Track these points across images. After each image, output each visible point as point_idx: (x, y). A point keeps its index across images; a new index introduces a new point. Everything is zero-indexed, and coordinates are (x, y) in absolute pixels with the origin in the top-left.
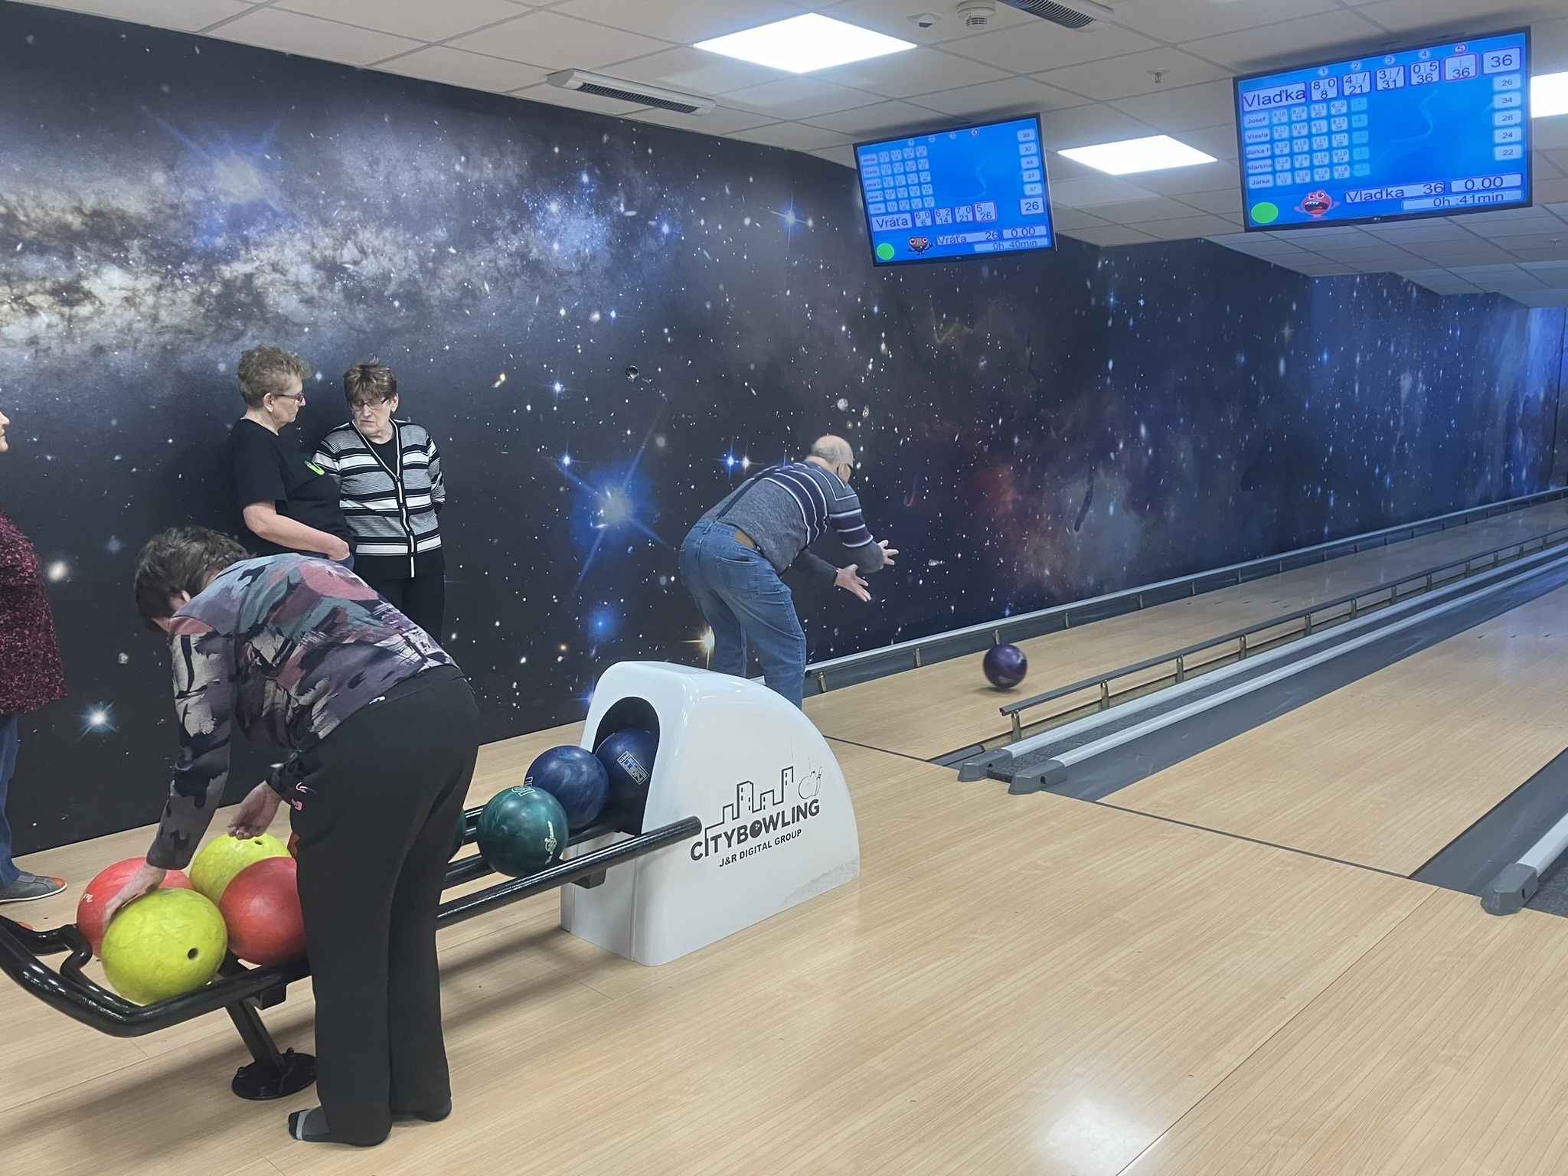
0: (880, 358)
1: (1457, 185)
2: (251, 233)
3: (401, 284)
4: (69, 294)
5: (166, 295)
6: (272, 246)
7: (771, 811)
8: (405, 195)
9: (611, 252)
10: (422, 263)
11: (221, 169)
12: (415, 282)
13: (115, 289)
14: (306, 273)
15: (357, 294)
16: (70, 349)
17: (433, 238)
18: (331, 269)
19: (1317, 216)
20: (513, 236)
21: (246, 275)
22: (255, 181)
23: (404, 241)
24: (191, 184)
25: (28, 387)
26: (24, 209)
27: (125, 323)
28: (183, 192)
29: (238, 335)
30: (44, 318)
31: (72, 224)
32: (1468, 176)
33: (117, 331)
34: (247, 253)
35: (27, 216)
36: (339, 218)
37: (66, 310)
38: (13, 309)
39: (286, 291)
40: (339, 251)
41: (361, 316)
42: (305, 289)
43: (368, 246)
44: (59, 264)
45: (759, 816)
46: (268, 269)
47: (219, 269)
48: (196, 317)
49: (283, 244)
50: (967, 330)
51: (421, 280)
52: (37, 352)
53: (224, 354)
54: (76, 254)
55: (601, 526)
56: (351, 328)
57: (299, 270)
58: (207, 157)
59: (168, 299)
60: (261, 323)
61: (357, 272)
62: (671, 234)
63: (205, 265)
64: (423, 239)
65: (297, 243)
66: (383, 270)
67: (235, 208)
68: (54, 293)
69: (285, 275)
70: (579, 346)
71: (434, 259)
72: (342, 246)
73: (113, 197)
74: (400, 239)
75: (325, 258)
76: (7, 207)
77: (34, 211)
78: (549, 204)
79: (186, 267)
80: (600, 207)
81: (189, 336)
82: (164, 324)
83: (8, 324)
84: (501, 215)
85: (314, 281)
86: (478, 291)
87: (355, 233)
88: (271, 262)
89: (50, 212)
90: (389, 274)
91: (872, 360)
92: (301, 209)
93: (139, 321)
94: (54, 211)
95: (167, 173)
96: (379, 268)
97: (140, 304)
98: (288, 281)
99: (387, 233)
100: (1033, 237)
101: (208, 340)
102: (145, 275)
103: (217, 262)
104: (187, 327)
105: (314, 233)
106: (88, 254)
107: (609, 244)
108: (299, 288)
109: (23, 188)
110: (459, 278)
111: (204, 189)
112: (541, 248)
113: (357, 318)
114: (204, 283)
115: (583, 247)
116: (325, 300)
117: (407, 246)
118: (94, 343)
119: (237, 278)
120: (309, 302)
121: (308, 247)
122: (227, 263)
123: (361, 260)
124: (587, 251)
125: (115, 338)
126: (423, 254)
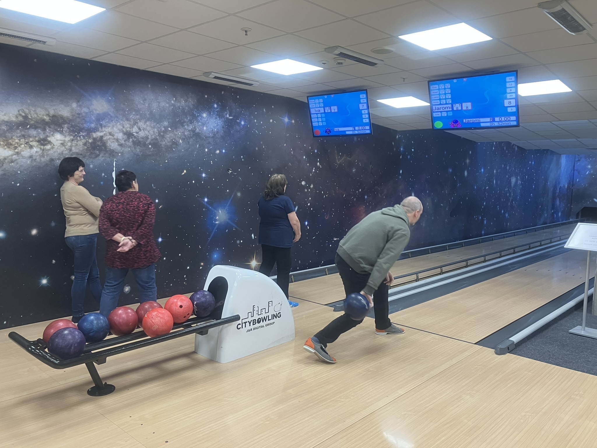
0: (317, 168)
1: (497, 119)
2: (103, 123)
3: (152, 140)
4: (43, 142)
5: (74, 142)
6: (110, 127)
7: (264, 315)
8: (154, 111)
9: (224, 131)
10: (159, 133)
11: (94, 102)
12: (156, 139)
13: (58, 140)
14: (120, 136)
15: (137, 143)
16: (43, 159)
17: (163, 125)
18: (129, 135)
20: (190, 125)
21: (101, 136)
22: (105, 106)
23: (153, 126)
24: (85, 107)
25: (29, 172)
26: (31, 114)
27: (61, 151)
28: (82, 109)
29: (97, 156)
30: (35, 149)
31: (46, 119)
32: (500, 116)
33: (58, 154)
34: (101, 129)
35: (31, 117)
36: (132, 118)
37: (42, 147)
38: (25, 146)
39: (114, 142)
40: (132, 129)
41: (138, 150)
42: (120, 141)
43: (141, 127)
44: (41, 132)
45: (260, 317)
46: (108, 134)
47: (92, 134)
48: (83, 150)
49: (113, 126)
50: (348, 158)
51: (159, 139)
52: (32, 160)
53: (92, 162)
54: (46, 129)
55: (217, 222)
56: (134, 154)
57: (118, 135)
58: (90, 98)
59: (75, 144)
60: (105, 152)
61: (137, 136)
62: (245, 125)
63: (87, 133)
64: (160, 125)
65: (118, 126)
66: (146, 135)
67: (98, 114)
68: (38, 141)
69: (113, 136)
70: (211, 162)
71: (164, 132)
72: (133, 127)
73: (60, 111)
74: (152, 125)
75: (127, 131)
76: (25, 113)
77: (34, 115)
78: (203, 114)
79: (81, 133)
80: (220, 115)
81: (81, 156)
82: (73, 152)
83: (23, 151)
84: (187, 118)
85: (123, 138)
86: (178, 143)
87: (137, 123)
88: (109, 132)
89: (39, 116)
90: (148, 136)
91: (314, 168)
92: (120, 115)
93: (65, 151)
94: (40, 115)
95: (77, 103)
96: (145, 135)
97: (66, 145)
98: (114, 139)
99: (148, 123)
100: (365, 130)
101: (87, 157)
102: (68, 136)
103: (92, 132)
104: (80, 153)
105: (124, 123)
106: (50, 129)
107: (223, 127)
108: (118, 141)
109: (31, 108)
110: (172, 138)
111: (89, 108)
112: (200, 129)
113: (137, 151)
114: (87, 139)
115: (214, 128)
116: (126, 144)
117: (154, 127)
118: (51, 158)
119: (98, 137)
120: (121, 145)
121: (122, 127)
122: (95, 132)
123: (139, 132)
124: (215, 130)
125: (57, 156)
126: (159, 130)
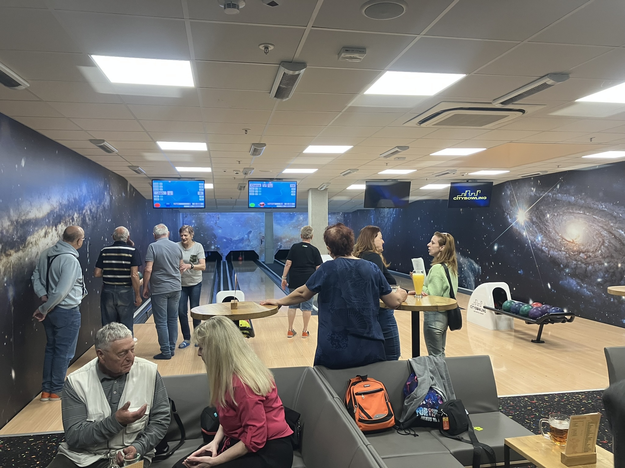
1: (285, 204)
19: (262, 206)
32: (287, 202)
100: (200, 205)
112: (105, 204)
116: (90, 219)
126: (97, 206)
